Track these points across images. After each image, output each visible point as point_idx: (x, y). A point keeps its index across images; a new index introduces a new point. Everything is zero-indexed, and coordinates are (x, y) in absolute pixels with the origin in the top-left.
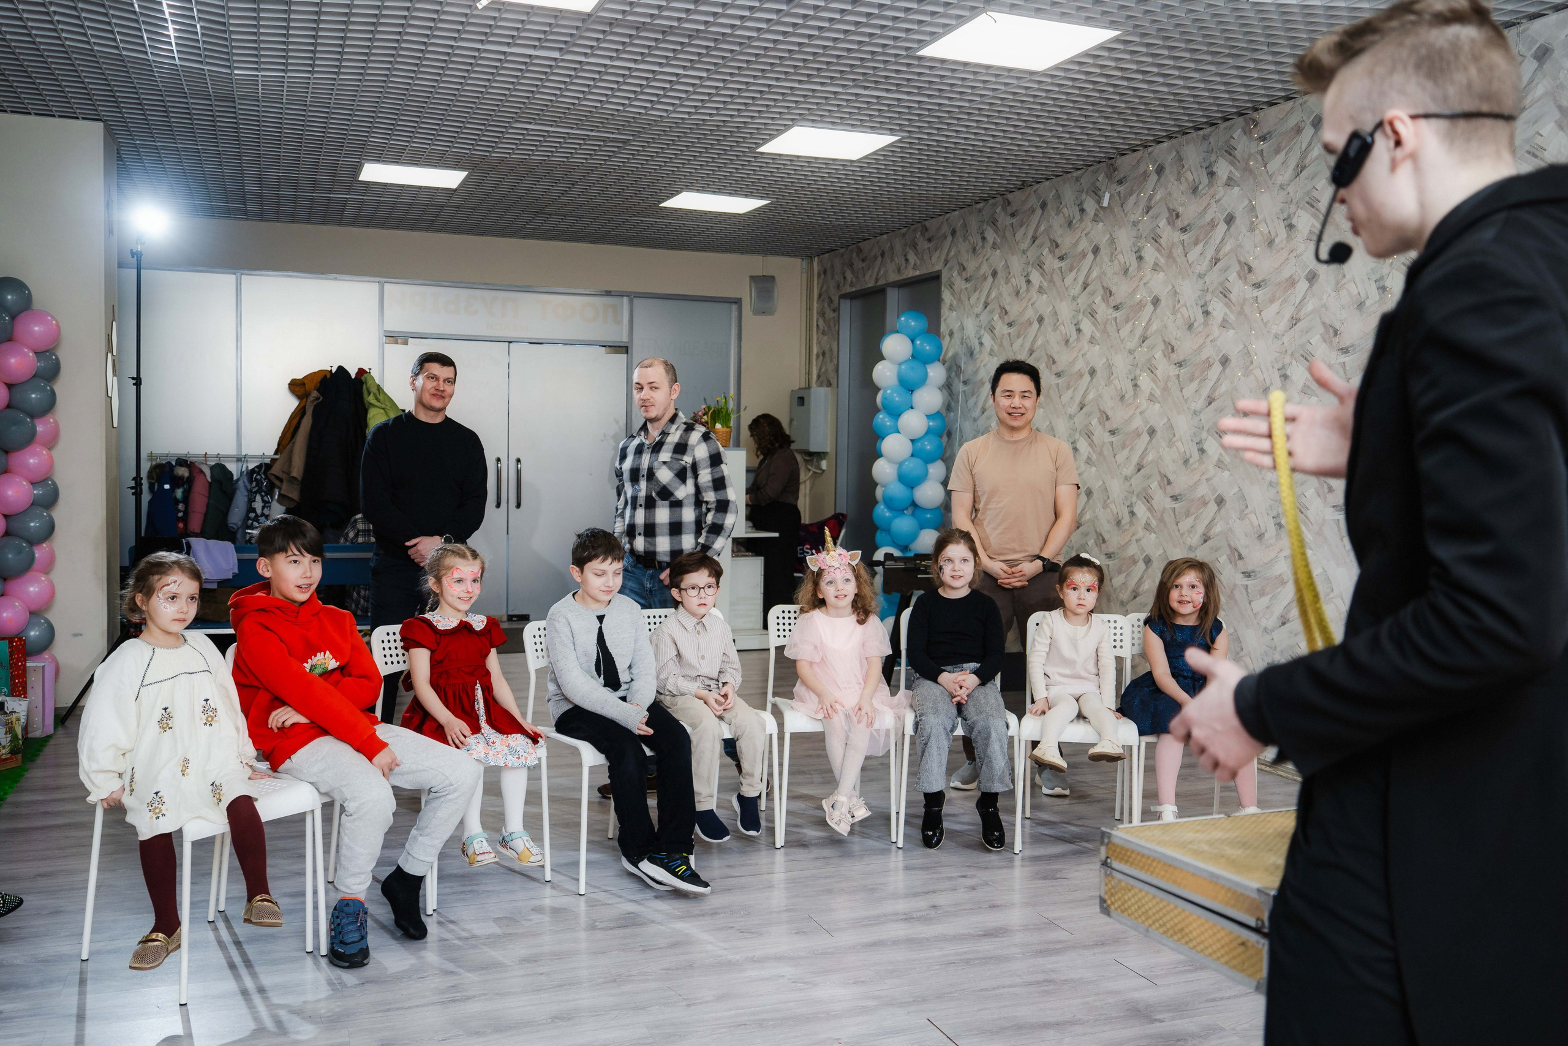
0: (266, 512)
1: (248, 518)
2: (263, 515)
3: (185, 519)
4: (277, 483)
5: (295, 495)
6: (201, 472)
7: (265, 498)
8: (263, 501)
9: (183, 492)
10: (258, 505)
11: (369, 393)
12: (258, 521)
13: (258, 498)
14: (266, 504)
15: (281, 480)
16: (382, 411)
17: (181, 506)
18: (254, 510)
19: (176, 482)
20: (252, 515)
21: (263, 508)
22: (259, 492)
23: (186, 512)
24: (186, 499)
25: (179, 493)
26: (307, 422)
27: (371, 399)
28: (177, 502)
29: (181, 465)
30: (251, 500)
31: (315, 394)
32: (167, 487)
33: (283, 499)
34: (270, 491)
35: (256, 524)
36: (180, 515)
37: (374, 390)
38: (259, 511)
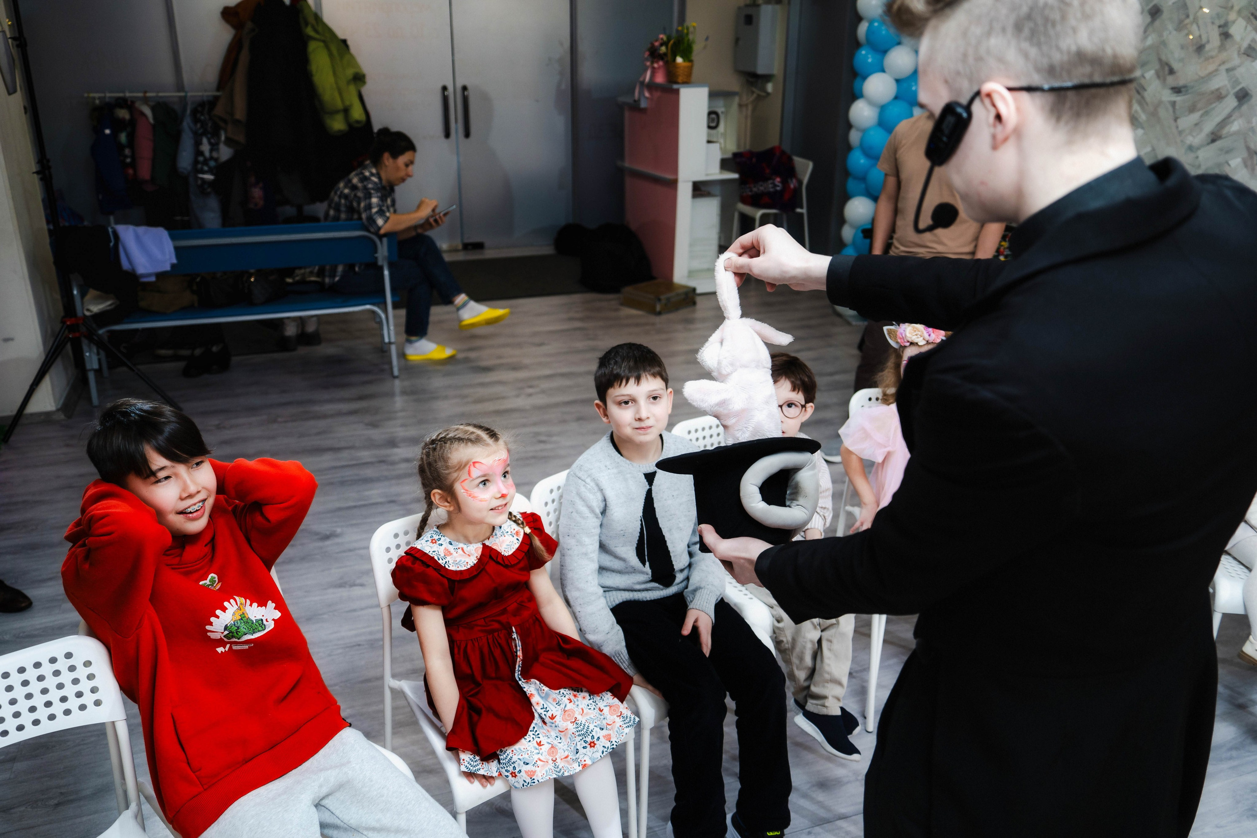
0: (215, 155)
1: (196, 162)
2: (212, 158)
3: (133, 165)
4: (222, 124)
5: (241, 138)
6: (143, 114)
7: (213, 141)
8: (210, 143)
9: (128, 136)
10: (205, 147)
11: (307, 24)
12: (207, 164)
13: (205, 140)
14: (214, 147)
15: (225, 122)
16: (321, 44)
17: (127, 151)
18: (201, 153)
19: (118, 125)
20: (201, 159)
21: (211, 151)
22: (204, 134)
23: (133, 157)
24: (131, 143)
25: (123, 137)
26: (244, 57)
27: (309, 31)
28: (121, 147)
29: (122, 107)
30: (198, 143)
31: (249, 25)
32: (108, 131)
33: (229, 142)
34: (215, 133)
35: (206, 168)
36: (128, 160)
37: (311, 20)
38: (207, 154)
